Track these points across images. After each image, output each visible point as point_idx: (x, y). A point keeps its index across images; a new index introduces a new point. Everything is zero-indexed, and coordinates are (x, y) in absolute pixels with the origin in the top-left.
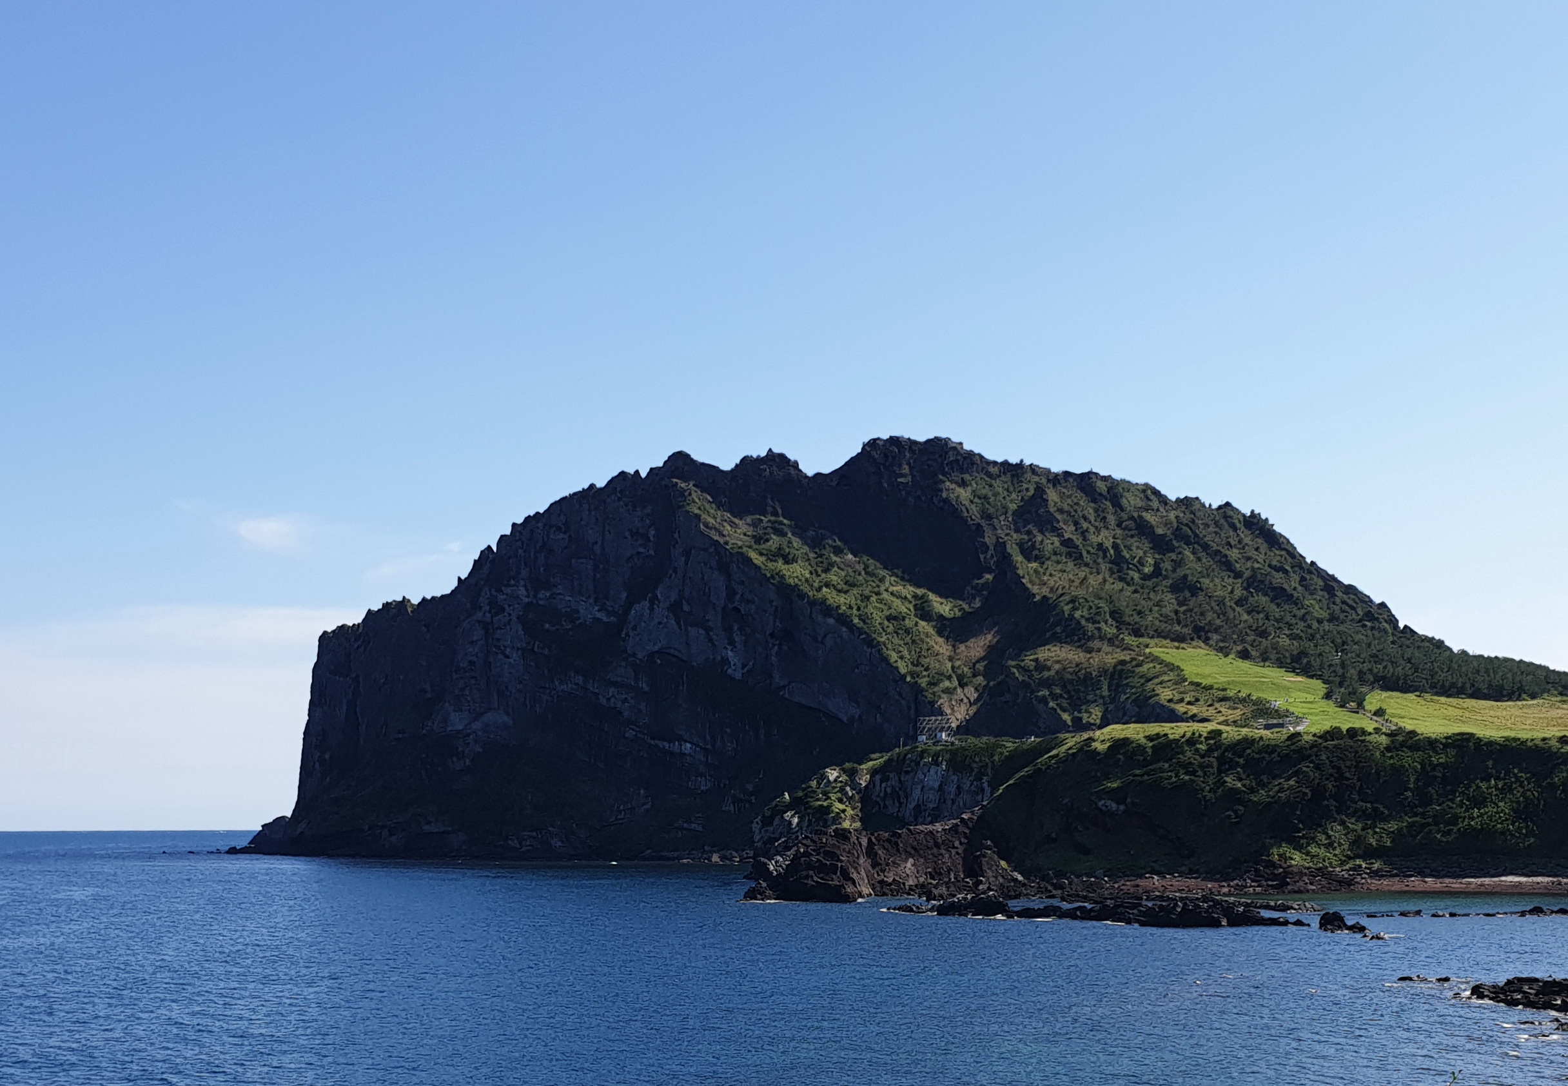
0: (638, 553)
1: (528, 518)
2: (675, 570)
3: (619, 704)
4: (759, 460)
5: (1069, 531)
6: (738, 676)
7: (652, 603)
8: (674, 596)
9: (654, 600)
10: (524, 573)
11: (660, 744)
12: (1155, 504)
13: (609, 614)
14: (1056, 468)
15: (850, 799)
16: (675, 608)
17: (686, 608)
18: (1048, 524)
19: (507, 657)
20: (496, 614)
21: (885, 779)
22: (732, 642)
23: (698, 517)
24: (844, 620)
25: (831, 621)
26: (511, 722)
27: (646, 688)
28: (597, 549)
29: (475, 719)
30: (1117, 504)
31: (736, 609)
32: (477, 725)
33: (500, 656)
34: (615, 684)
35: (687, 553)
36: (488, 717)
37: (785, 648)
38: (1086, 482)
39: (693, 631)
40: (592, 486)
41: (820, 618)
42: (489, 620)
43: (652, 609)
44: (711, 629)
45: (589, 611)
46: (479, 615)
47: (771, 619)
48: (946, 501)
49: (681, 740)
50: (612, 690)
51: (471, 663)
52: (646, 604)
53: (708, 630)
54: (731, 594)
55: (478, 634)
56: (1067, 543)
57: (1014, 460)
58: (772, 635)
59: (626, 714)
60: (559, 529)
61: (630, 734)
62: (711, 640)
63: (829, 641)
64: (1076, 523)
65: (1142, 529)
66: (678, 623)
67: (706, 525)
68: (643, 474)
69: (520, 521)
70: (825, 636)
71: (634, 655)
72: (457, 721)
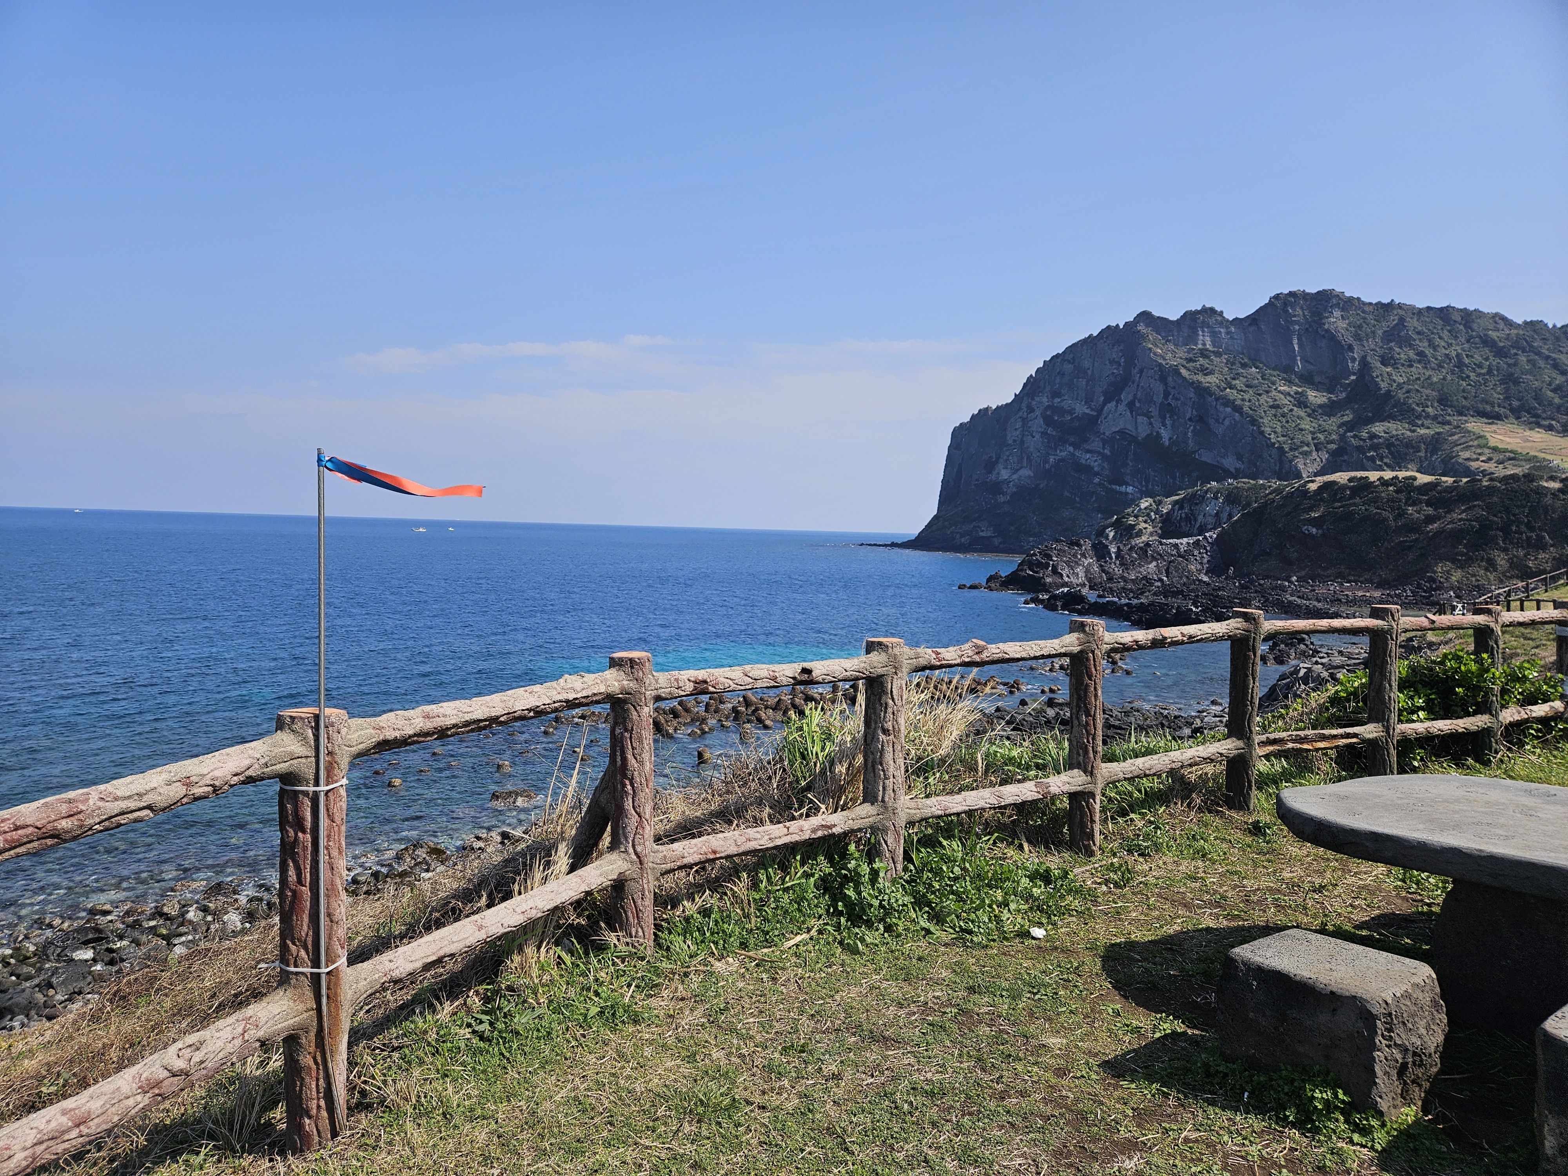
0: (1113, 373)
1: (1053, 358)
2: (1133, 382)
3: (1092, 464)
4: (1197, 312)
5: (1423, 346)
6: (1167, 443)
7: (1117, 402)
8: (1130, 397)
9: (1119, 401)
10: (1048, 388)
11: (1114, 487)
12: (1501, 325)
13: (1092, 410)
14: (1421, 305)
15: (1152, 521)
16: (1131, 405)
17: (1137, 405)
18: (1407, 342)
19: (1034, 437)
20: (1030, 413)
21: (1181, 508)
22: (1164, 425)
23: (1150, 349)
24: (1238, 409)
25: (1229, 410)
26: (1032, 475)
27: (1109, 453)
28: (1089, 372)
29: (1014, 473)
30: (1468, 326)
31: (1169, 404)
32: (1015, 477)
33: (1030, 437)
34: (1088, 451)
35: (1141, 372)
36: (1021, 472)
37: (1198, 427)
38: (1444, 314)
39: (1140, 419)
40: (1090, 336)
41: (1221, 408)
42: (1025, 416)
43: (1117, 406)
44: (1152, 417)
45: (1081, 409)
46: (1020, 414)
47: (1190, 410)
48: (1327, 331)
49: (1127, 484)
50: (1088, 456)
51: (1015, 441)
52: (1114, 403)
53: (1149, 418)
54: (1166, 394)
55: (1019, 425)
56: (1421, 354)
57: (1386, 301)
58: (1190, 419)
59: (1096, 469)
60: (1069, 362)
61: (1097, 480)
62: (1151, 424)
63: (1227, 422)
64: (1429, 341)
65: (1486, 342)
66: (1131, 413)
67: (1155, 354)
68: (1121, 327)
69: (1048, 359)
70: (1224, 419)
71: (1104, 433)
72: (1005, 474)
